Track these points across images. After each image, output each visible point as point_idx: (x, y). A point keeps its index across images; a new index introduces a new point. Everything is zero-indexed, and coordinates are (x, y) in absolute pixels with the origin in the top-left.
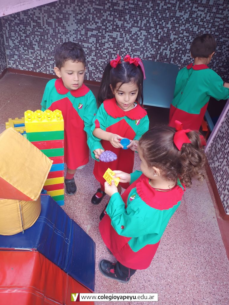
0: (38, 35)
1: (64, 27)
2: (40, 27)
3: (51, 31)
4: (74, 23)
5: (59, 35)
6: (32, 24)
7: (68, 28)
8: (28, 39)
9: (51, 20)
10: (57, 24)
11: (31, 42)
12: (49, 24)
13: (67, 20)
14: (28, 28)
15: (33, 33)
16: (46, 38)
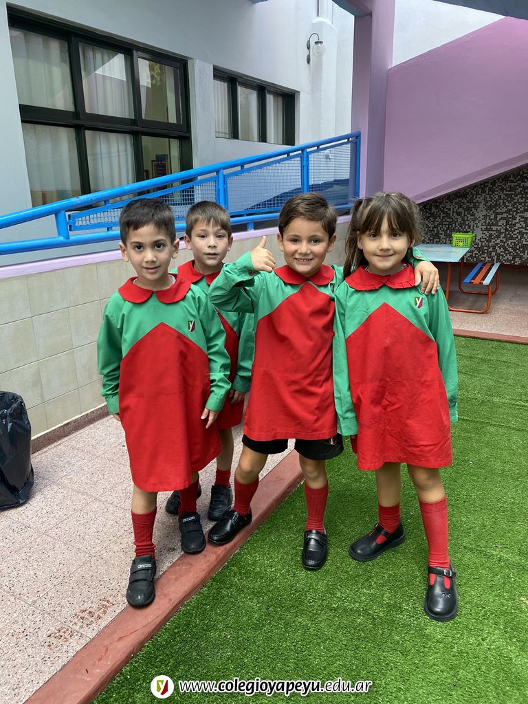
0: (445, 225)
1: (473, 214)
2: (449, 217)
3: (460, 219)
4: (483, 210)
5: (467, 223)
6: (442, 215)
7: (477, 215)
8: (435, 229)
9: (461, 210)
10: (466, 213)
11: (438, 232)
12: (458, 214)
13: (476, 207)
14: (438, 219)
15: (441, 223)
16: (454, 226)
